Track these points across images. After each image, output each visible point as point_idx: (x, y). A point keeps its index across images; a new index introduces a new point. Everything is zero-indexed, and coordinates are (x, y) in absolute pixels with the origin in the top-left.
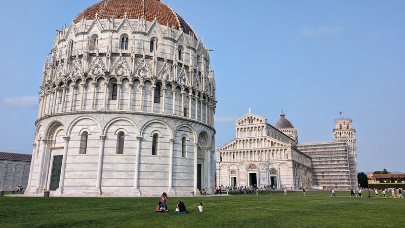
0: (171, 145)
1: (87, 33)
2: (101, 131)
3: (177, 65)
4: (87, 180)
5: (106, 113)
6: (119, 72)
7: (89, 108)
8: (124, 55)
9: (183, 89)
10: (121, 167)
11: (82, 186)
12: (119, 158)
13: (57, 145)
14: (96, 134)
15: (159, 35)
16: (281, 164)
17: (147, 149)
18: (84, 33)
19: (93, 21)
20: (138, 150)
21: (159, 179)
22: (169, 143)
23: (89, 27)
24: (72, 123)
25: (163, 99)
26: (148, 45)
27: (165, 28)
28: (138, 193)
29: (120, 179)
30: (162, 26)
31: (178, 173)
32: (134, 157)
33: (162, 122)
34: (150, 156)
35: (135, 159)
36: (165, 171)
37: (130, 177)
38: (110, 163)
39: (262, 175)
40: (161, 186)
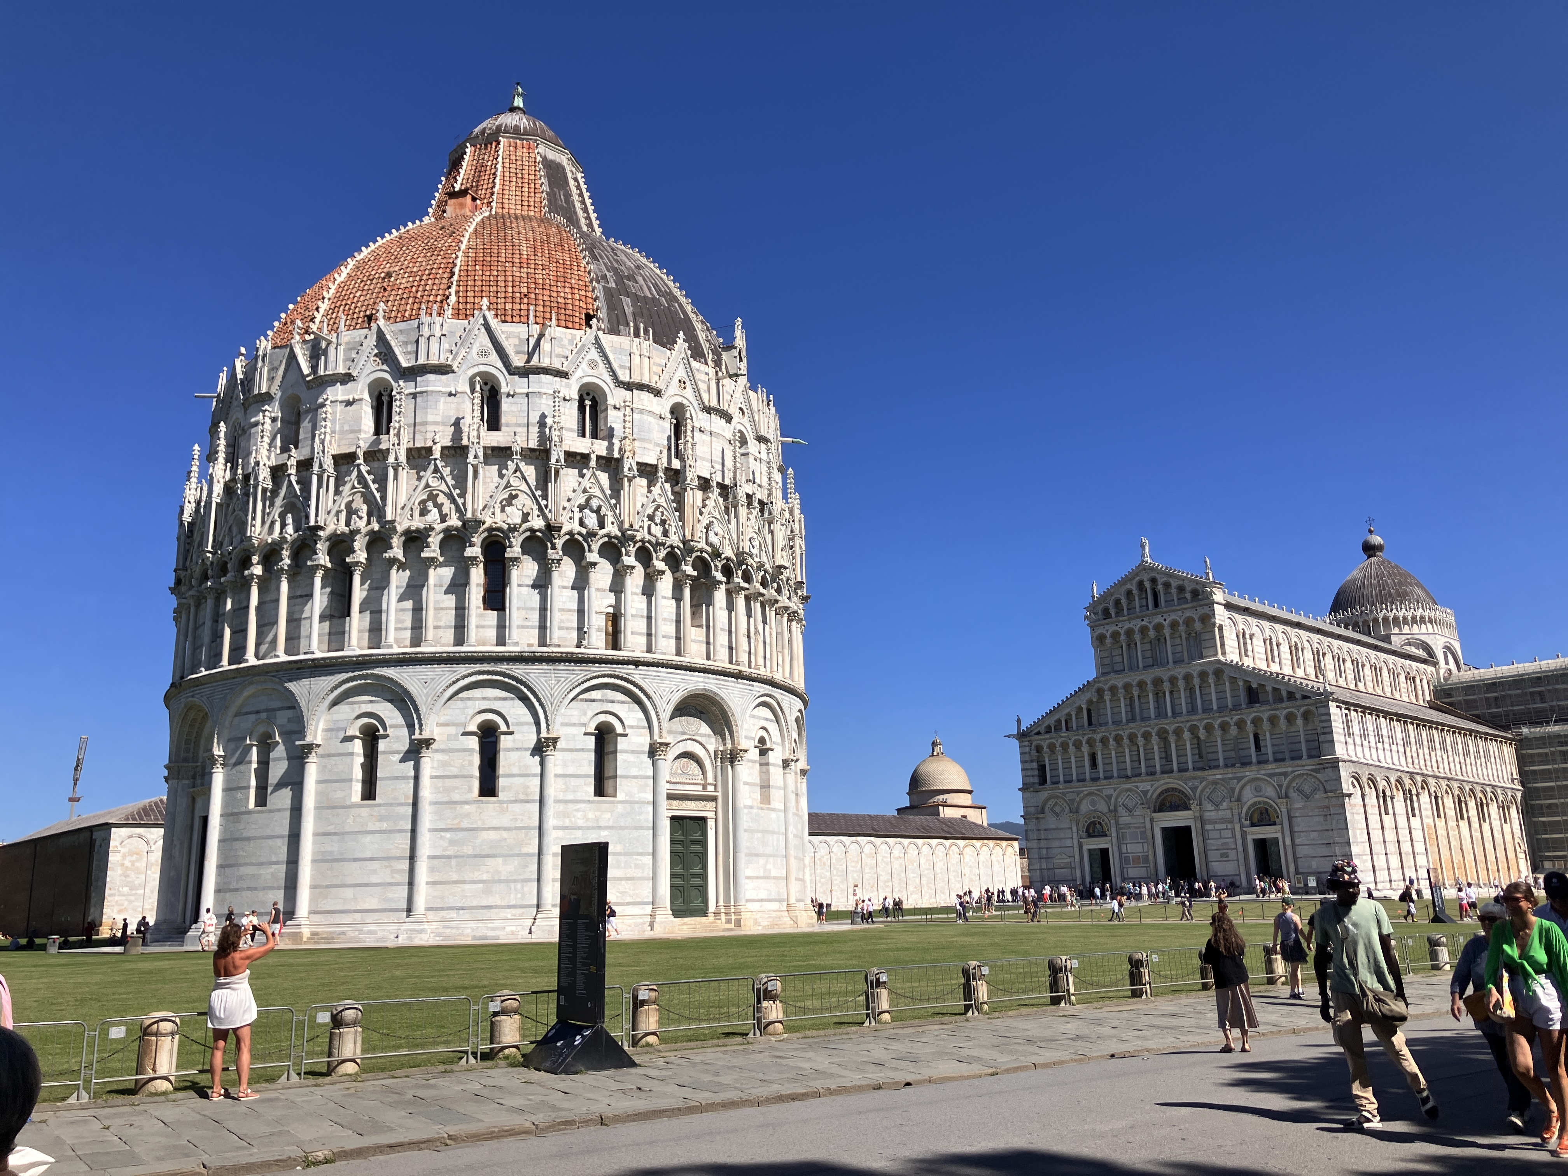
9: (592, 547)
10: (369, 845)
12: (368, 815)
14: (294, 737)
15: (500, 364)
16: (1293, 779)
17: (455, 777)
21: (500, 881)
24: (227, 707)
27: (521, 330)
30: (509, 329)
34: (473, 802)
36: (524, 851)
38: (335, 834)
39: (1216, 834)
40: (510, 907)
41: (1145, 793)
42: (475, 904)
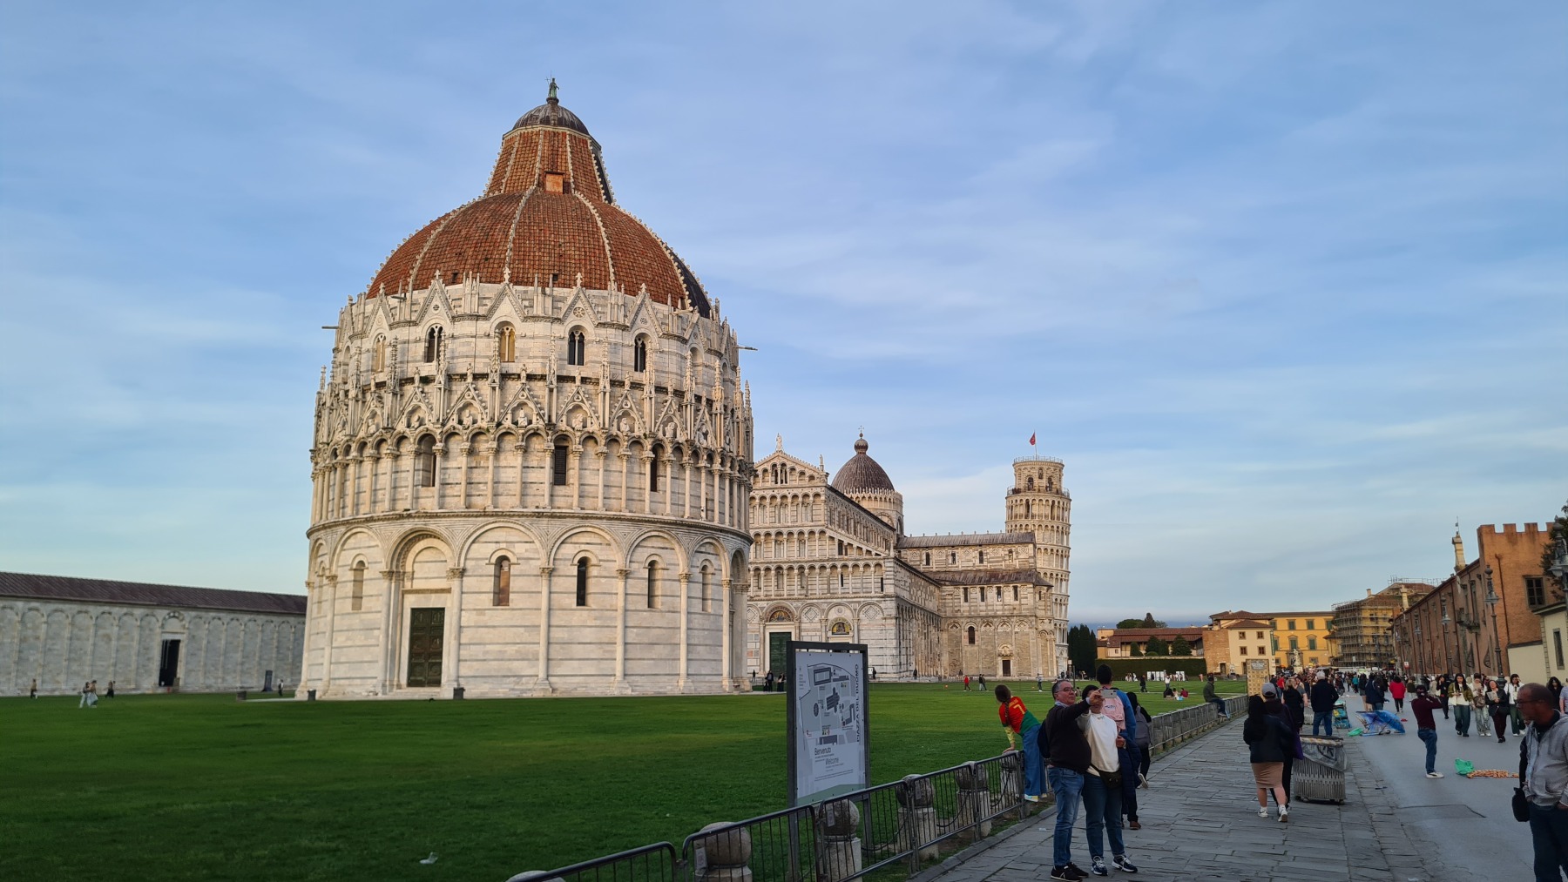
0: (684, 585)
1: (485, 318)
2: (543, 554)
3: (693, 401)
4: (516, 664)
5: (553, 516)
6: (577, 422)
7: (509, 502)
8: (584, 380)
9: (705, 457)
10: (588, 635)
11: (504, 676)
12: (581, 615)
13: (418, 585)
14: (531, 562)
15: (653, 330)
16: (863, 606)
17: (638, 595)
18: (477, 317)
19: (500, 287)
20: (621, 597)
21: (661, 659)
22: (679, 581)
23: (489, 303)
24: (469, 537)
25: (666, 482)
26: (629, 355)
27: (664, 309)
28: (627, 688)
29: (587, 659)
30: (658, 306)
31: (695, 645)
32: (614, 613)
33: (666, 536)
34: (645, 611)
35: (615, 618)
36: (673, 642)
37: (607, 656)
38: (565, 626)
40: (666, 675)
41: (762, 608)
42: (650, 673)
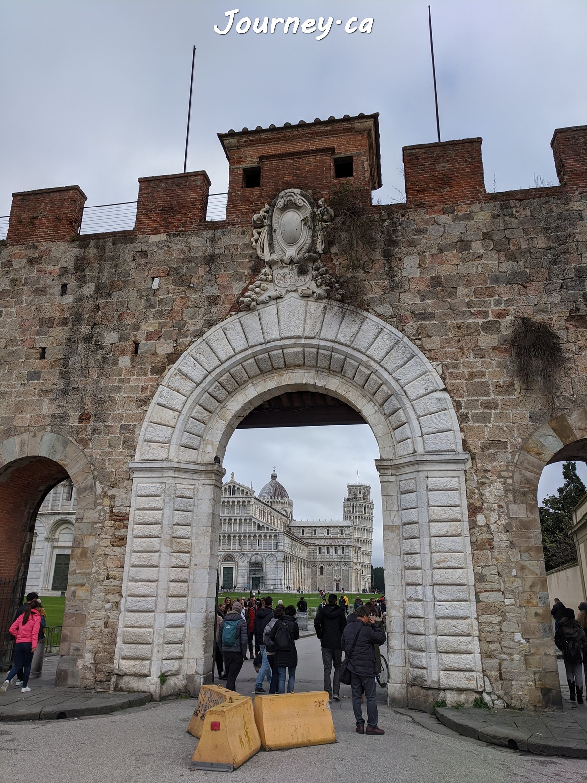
16: (268, 555)
39: (241, 571)
41: (220, 555)
